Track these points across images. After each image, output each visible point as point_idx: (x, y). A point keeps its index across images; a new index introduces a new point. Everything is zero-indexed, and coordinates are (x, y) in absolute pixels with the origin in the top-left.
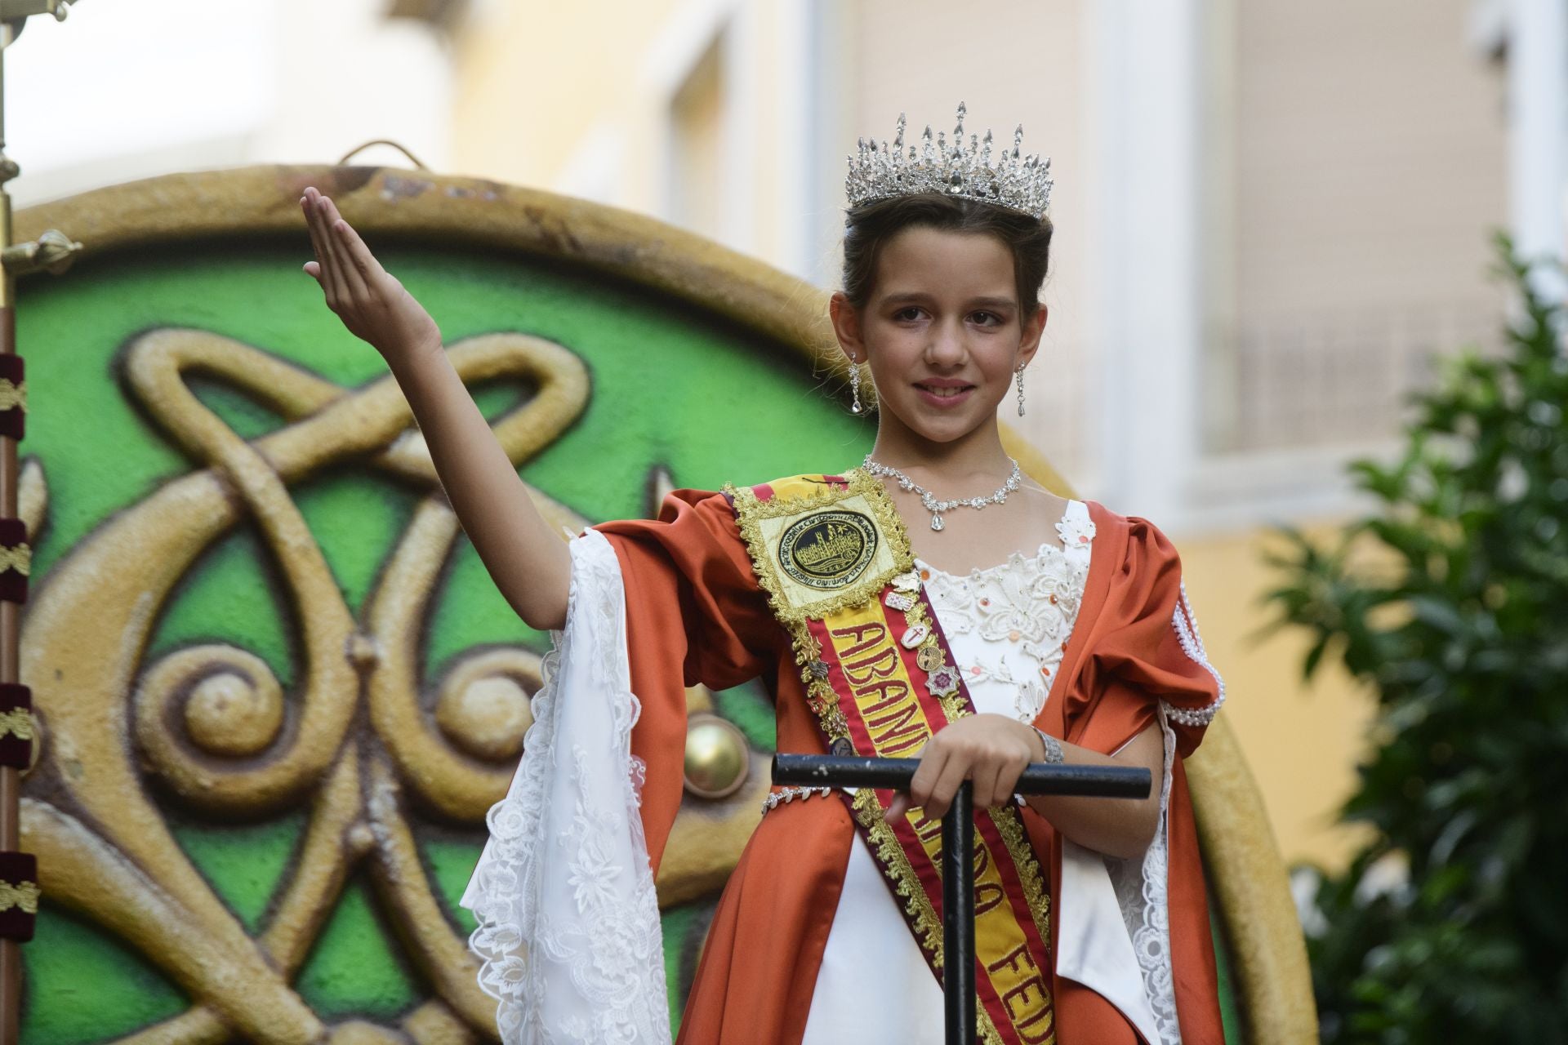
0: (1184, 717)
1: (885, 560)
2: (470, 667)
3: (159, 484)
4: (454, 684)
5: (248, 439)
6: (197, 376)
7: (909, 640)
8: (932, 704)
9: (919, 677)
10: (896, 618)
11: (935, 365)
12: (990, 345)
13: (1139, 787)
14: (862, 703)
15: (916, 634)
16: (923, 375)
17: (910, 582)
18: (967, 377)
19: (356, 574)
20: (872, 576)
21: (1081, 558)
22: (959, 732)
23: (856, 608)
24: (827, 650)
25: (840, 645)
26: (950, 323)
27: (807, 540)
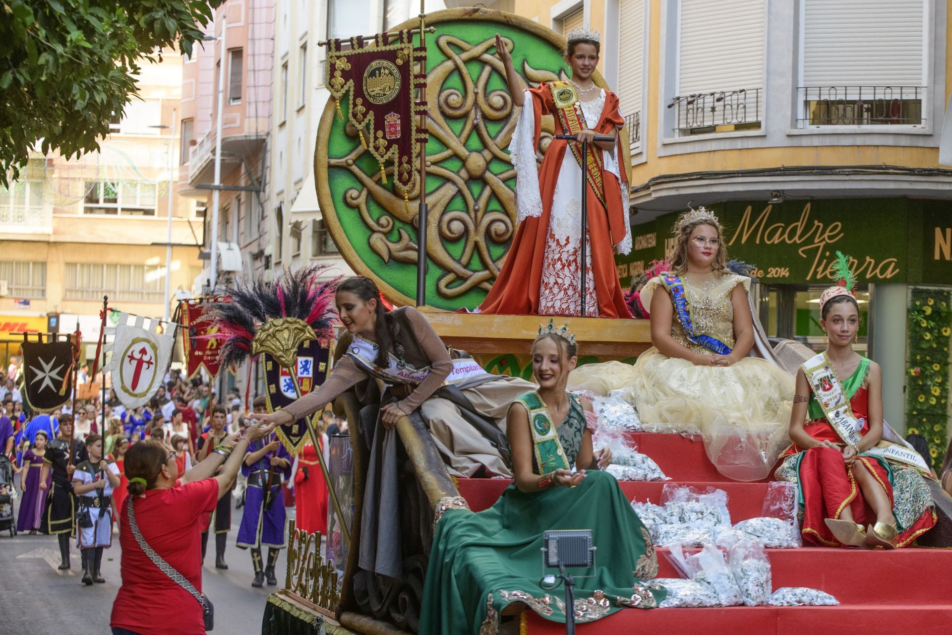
0: (620, 126)
1: (574, 99)
2: (493, 94)
3: (443, 62)
4: (491, 97)
5: (457, 54)
6: (449, 43)
7: (577, 113)
8: (580, 124)
9: (579, 119)
10: (575, 110)
11: (585, 66)
12: (592, 62)
13: (613, 140)
14: (570, 123)
15: (578, 112)
16: (582, 67)
17: (578, 104)
18: (590, 67)
19: (475, 77)
20: (571, 102)
21: (604, 100)
22: (585, 131)
23: (569, 107)
24: (564, 113)
25: (566, 113)
26: (587, 59)
27: (561, 94)
